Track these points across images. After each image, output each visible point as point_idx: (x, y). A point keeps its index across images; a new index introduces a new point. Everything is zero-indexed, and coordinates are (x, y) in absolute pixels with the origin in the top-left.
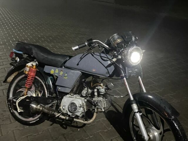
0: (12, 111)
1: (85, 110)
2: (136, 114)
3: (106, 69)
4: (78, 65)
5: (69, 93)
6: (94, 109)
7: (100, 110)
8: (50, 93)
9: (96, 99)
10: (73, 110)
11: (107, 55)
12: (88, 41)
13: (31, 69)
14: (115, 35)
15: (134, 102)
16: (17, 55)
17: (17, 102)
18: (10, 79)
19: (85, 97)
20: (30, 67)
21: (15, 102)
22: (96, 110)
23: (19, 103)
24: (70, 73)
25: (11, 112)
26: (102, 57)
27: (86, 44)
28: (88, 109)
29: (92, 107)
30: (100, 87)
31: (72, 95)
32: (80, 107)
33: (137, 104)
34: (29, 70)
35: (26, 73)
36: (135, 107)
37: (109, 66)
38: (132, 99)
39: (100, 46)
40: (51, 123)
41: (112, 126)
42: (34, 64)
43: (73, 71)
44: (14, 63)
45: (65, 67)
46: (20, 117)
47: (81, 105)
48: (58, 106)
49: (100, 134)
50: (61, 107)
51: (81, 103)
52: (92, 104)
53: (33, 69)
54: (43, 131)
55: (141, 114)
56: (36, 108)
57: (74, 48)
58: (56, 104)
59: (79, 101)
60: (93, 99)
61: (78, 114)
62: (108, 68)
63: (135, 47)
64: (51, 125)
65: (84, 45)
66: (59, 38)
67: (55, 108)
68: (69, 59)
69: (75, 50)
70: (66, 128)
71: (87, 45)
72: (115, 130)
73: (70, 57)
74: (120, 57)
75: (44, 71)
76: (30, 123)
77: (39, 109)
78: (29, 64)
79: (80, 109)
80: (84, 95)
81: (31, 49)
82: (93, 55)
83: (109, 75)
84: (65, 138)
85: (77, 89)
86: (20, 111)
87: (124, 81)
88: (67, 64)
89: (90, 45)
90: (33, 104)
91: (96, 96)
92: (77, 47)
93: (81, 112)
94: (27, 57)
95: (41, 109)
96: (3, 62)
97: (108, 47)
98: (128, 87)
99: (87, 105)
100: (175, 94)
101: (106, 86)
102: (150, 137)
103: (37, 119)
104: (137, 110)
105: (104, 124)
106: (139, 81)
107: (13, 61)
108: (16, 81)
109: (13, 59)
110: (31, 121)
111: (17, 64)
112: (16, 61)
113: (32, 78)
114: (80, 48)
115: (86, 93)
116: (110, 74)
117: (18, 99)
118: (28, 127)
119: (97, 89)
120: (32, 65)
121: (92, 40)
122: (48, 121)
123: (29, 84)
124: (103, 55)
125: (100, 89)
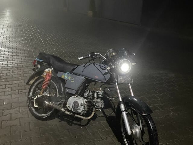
0: (31, 107)
1: (86, 108)
2: (123, 112)
3: (103, 76)
4: (83, 72)
5: (75, 94)
6: (93, 109)
7: (97, 110)
8: (60, 94)
9: (95, 100)
10: (76, 107)
11: (105, 65)
12: (91, 53)
13: (48, 73)
14: (111, 49)
15: (122, 103)
16: (39, 63)
17: (35, 99)
18: (31, 82)
19: (87, 98)
20: (47, 72)
21: (33, 99)
22: (94, 109)
23: (36, 100)
24: (77, 78)
25: (29, 108)
26: (101, 67)
27: (89, 55)
28: (88, 108)
29: (91, 107)
30: (99, 91)
31: (77, 96)
32: (82, 105)
33: (124, 105)
34: (46, 75)
35: (44, 77)
36: (122, 107)
37: (106, 73)
38: (121, 100)
39: (100, 58)
40: (60, 120)
41: (110, 127)
42: (50, 70)
43: (79, 77)
44: (36, 69)
45: (73, 73)
46: (36, 113)
47: (82, 104)
48: (65, 104)
49: (98, 132)
50: (67, 105)
51: (82, 102)
52: (92, 105)
53: (50, 74)
54: (52, 126)
55: (127, 113)
56: (48, 105)
57: (79, 59)
58: (63, 103)
59: (81, 101)
60: (93, 100)
61: (80, 111)
62: (105, 75)
63: (124, 59)
64: (60, 122)
65: (88, 56)
66: (81, 54)
67: (62, 105)
68: (77, 67)
69: (81, 60)
70: (71, 125)
71: (90, 57)
72: (112, 131)
73: (78, 66)
74: (113, 67)
75: (57, 75)
76: (43, 117)
77: (50, 106)
78: (47, 70)
79: (81, 107)
80: (86, 97)
81: (49, 59)
82: (94, 65)
83: (105, 81)
84: (69, 132)
85: (81, 91)
86: (36, 107)
87: (116, 85)
88: (75, 71)
89: (92, 56)
90: (46, 101)
91: (95, 98)
92: (82, 58)
93: (82, 110)
94: (46, 64)
95: (52, 105)
96: (29, 71)
97: (106, 59)
98: (118, 91)
99: (87, 105)
100: (174, 108)
101: (104, 91)
102: (133, 132)
103: (49, 114)
104: (123, 109)
105: (103, 126)
106: (129, 87)
107: (35, 67)
108: (36, 84)
109: (35, 66)
110: (44, 117)
111: (38, 70)
112: (38, 68)
113: (48, 81)
114: (84, 58)
115: (87, 95)
116: (107, 80)
117: (35, 97)
118: (41, 121)
119: (97, 92)
120: (49, 71)
121: (94, 52)
122: (58, 119)
123: (45, 86)
124: (102, 65)
125: (99, 93)
